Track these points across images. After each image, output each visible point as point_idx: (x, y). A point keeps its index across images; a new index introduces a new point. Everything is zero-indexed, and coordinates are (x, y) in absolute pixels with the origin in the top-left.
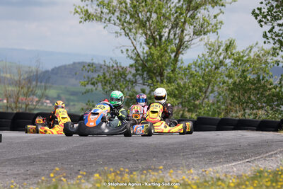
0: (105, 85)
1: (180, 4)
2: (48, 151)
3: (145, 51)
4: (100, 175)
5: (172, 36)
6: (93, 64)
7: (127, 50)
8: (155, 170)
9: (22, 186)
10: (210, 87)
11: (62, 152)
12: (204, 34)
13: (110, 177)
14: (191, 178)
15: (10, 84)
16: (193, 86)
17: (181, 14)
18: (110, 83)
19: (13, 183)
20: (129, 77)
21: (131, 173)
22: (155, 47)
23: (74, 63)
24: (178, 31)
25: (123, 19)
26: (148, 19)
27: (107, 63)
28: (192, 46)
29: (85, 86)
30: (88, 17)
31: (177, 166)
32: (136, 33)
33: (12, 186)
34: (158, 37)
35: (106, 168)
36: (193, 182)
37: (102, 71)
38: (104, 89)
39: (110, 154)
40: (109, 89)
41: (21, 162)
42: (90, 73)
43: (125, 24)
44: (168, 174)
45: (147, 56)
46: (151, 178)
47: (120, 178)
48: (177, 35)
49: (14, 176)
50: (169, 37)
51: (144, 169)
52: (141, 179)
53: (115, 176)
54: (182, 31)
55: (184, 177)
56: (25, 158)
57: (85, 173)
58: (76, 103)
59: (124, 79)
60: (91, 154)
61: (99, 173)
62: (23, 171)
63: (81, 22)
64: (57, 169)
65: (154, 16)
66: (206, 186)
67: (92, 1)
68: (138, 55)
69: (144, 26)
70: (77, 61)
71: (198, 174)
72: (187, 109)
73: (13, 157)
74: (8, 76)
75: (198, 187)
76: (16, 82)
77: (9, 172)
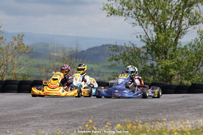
0: (125, 61)
1: (179, 3)
2: (84, 108)
3: (154, 37)
4: (121, 125)
5: (173, 26)
6: (116, 46)
7: (141, 36)
8: (161, 121)
9: (66, 133)
10: (201, 62)
11: (94, 109)
12: (196, 24)
13: (128, 127)
14: (187, 127)
15: (57, 60)
16: (189, 61)
17: (180, 9)
18: (128, 59)
19: (59, 131)
20: (142, 55)
21: (144, 124)
22: (161, 33)
23: (103, 45)
24: (178, 22)
25: (138, 14)
26: (156, 14)
27: (127, 45)
28: (188, 33)
29: (111, 61)
30: (113, 12)
31: (176, 119)
32: (148, 23)
33: (58, 133)
34: (163, 26)
35: (125, 120)
36: (188, 129)
37: (123, 50)
38: (124, 63)
39: (128, 110)
40: (128, 63)
41: (65, 116)
42: (114, 52)
43: (139, 17)
44: (170, 125)
45: (156, 40)
46: (158, 127)
47: (135, 127)
48: (177, 25)
49: (60, 126)
50: (171, 26)
51: (153, 121)
52: (151, 128)
53: (132, 126)
54: (181, 22)
55: (182, 126)
56: (67, 113)
57: (110, 124)
58: (104, 74)
59: (139, 56)
60: (115, 110)
61: (120, 123)
62: (66, 122)
63: (108, 16)
64: (91, 121)
65: (160, 12)
66: (197, 133)
67: (116, 1)
68: (149, 39)
69: (153, 18)
70: (105, 43)
71: (192, 124)
72: (184, 78)
73: (59, 112)
74: (56, 54)
75: (192, 133)
76: (62, 58)
77: (56, 123)
